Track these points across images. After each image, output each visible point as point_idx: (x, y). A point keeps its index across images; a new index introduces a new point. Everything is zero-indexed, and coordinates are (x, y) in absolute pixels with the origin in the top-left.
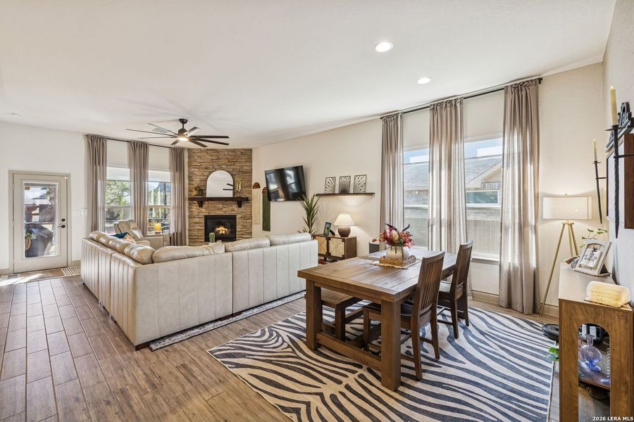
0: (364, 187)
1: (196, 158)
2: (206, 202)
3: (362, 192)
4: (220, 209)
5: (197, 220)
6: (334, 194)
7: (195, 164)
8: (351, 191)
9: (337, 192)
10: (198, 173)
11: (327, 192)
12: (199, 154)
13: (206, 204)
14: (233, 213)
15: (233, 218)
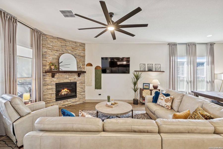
0: (160, 69)
1: (49, 42)
2: (57, 74)
3: (159, 70)
4: (66, 78)
5: (50, 87)
6: (145, 71)
7: (48, 46)
8: (154, 70)
9: (147, 70)
10: (51, 53)
11: (141, 70)
12: (51, 39)
13: (57, 75)
14: (75, 81)
15: (75, 84)
